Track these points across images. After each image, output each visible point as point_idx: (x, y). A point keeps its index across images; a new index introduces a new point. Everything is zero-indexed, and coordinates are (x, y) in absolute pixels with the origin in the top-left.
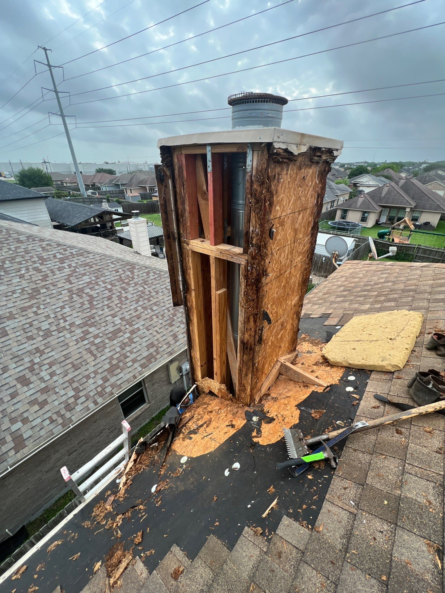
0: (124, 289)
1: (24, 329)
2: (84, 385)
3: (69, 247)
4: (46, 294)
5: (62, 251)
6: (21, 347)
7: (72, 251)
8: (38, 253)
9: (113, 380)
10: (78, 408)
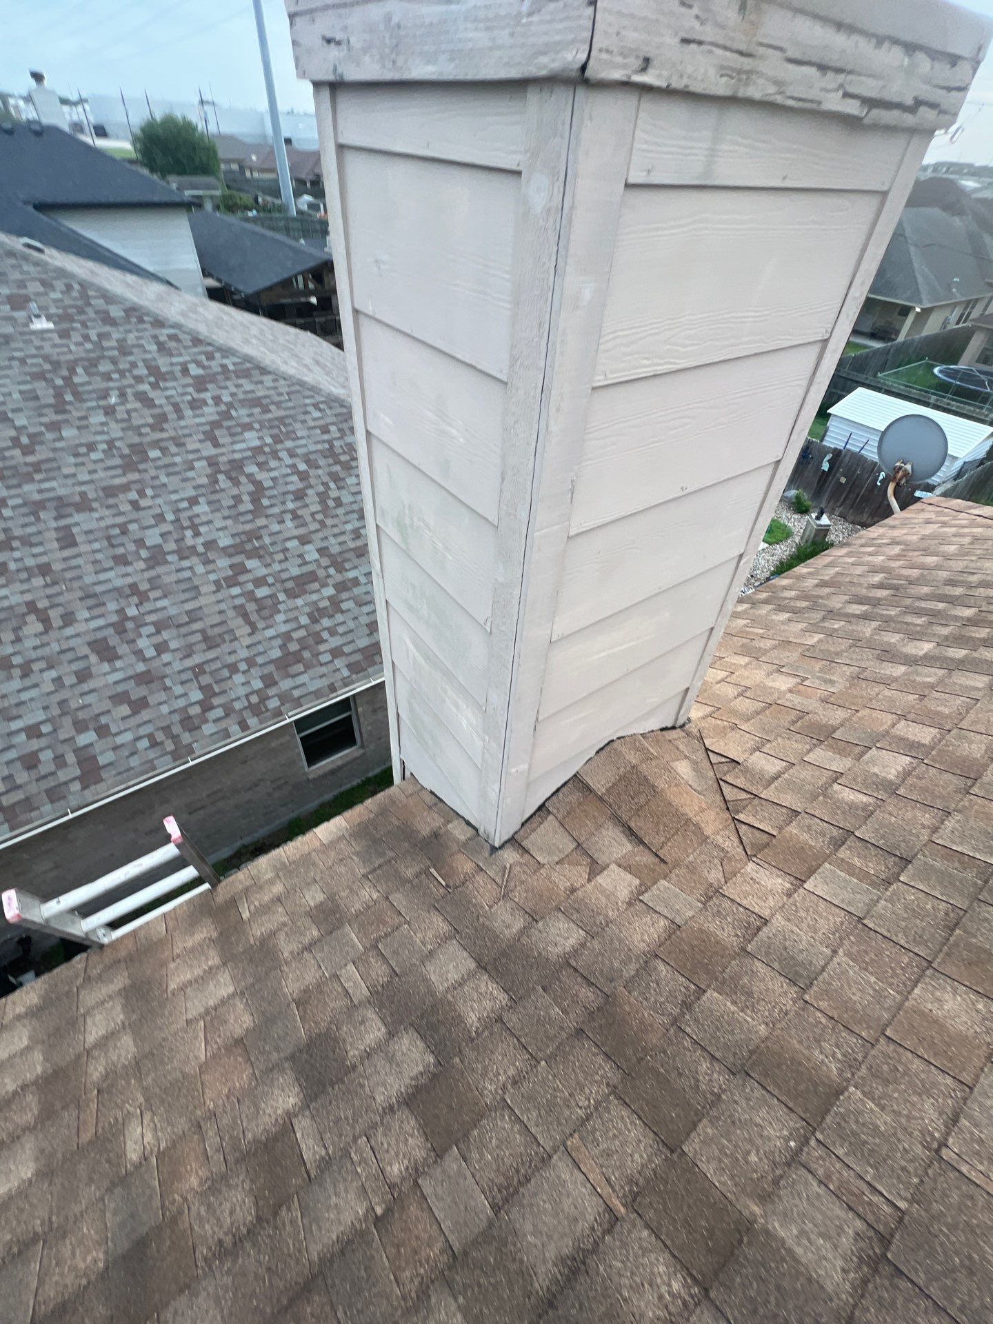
0: (336, 478)
1: (109, 538)
2: (223, 684)
3: (219, 349)
4: (160, 463)
5: (203, 358)
6: (102, 577)
7: (225, 361)
8: (148, 356)
9: (285, 684)
10: (208, 729)
